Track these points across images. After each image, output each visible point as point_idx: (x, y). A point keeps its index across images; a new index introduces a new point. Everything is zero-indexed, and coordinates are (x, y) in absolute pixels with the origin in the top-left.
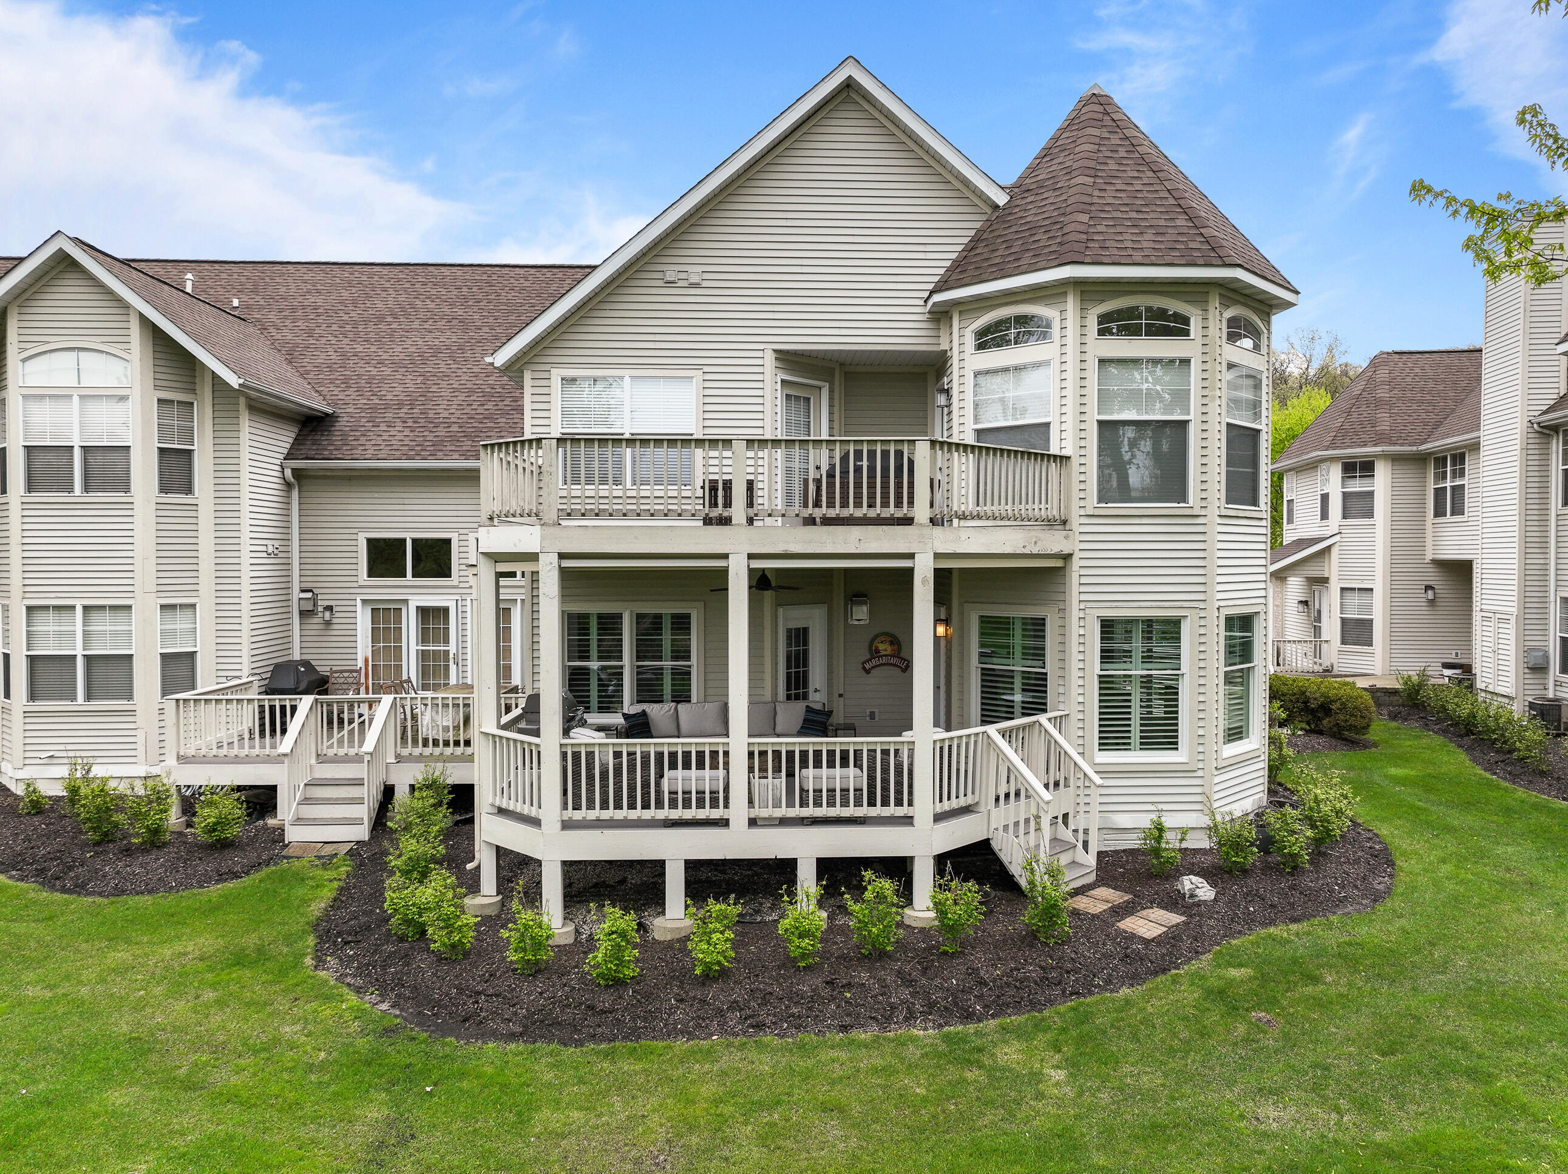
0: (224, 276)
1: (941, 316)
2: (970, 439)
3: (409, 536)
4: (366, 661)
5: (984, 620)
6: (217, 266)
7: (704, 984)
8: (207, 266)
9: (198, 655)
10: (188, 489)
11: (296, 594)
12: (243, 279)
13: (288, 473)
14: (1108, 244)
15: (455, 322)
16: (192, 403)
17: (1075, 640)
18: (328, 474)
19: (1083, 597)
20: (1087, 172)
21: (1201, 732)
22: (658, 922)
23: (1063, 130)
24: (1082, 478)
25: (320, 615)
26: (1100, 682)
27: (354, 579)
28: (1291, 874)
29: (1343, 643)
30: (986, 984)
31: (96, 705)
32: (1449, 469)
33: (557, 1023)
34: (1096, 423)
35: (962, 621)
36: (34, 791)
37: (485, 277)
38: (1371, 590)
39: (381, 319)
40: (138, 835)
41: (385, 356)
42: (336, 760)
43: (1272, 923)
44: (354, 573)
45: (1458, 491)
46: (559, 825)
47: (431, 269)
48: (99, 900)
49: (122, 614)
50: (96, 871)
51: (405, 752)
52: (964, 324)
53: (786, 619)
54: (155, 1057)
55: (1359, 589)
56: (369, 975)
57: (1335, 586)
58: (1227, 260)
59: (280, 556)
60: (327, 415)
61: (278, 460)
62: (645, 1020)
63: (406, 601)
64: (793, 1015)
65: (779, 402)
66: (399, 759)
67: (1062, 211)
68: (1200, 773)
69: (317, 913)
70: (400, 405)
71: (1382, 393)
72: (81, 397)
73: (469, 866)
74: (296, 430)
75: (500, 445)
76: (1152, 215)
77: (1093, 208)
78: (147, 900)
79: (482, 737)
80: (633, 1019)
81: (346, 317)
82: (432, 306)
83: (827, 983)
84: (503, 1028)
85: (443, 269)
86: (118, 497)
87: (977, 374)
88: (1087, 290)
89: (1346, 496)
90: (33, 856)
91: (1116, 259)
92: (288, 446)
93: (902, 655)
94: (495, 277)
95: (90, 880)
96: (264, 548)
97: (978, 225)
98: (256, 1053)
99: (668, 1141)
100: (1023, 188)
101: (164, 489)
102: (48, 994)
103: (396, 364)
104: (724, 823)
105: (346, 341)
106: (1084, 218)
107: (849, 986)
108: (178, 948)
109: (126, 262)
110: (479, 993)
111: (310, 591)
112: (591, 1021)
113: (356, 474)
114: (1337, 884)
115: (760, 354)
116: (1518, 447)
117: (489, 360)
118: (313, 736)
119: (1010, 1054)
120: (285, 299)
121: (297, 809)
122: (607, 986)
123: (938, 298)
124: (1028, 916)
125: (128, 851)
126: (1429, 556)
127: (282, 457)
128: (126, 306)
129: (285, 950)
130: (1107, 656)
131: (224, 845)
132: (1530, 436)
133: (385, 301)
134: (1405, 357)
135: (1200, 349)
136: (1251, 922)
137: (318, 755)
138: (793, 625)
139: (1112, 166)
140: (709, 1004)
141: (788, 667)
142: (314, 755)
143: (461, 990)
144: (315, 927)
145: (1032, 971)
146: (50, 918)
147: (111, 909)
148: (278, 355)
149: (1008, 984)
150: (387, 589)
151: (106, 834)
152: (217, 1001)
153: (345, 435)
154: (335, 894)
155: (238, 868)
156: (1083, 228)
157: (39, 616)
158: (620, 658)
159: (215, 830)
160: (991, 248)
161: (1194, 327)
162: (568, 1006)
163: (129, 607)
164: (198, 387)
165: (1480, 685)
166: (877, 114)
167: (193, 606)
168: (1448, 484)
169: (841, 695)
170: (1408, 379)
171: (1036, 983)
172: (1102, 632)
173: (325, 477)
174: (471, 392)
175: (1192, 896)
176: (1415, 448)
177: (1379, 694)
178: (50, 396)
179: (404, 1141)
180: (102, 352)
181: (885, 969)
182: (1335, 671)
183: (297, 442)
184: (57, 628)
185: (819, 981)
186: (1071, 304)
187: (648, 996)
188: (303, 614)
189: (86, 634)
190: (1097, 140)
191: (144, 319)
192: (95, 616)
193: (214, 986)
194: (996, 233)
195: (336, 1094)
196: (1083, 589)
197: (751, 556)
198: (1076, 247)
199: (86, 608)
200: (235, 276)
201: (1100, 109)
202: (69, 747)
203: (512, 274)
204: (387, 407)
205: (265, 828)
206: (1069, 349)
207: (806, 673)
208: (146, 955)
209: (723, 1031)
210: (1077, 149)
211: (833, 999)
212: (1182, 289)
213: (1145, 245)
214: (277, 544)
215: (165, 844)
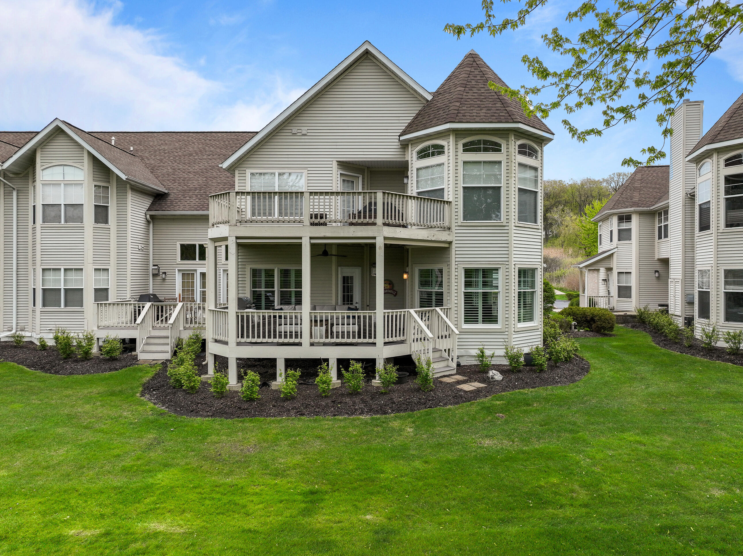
0: (128, 138)
1: (404, 145)
2: (415, 195)
3: (197, 243)
4: (180, 295)
5: (421, 271)
6: (125, 134)
7: (284, 401)
8: (121, 134)
9: (110, 290)
10: (106, 222)
11: (151, 267)
12: (136, 139)
13: (148, 216)
14: (466, 114)
15: (221, 156)
16: (108, 187)
17: (453, 277)
18: (165, 217)
19: (457, 260)
20: (462, 86)
21: (507, 316)
22: (274, 383)
23: (457, 68)
24: (456, 210)
25: (161, 276)
26: (465, 295)
27: (175, 261)
28: (539, 372)
29: (619, 297)
30: (395, 403)
31: (69, 309)
32: (663, 217)
33: (226, 413)
34: (462, 188)
35: (412, 272)
36: (43, 341)
37: (236, 137)
38: (631, 273)
39: (191, 155)
40: (80, 354)
41: (191, 170)
42: (160, 329)
43: (524, 388)
44: (175, 258)
45: (666, 226)
46: (235, 344)
47: (213, 134)
48: (63, 376)
49: (79, 272)
50: (63, 367)
51: (187, 326)
52: (413, 149)
53: (342, 272)
54: (75, 420)
55: (626, 273)
56: (160, 399)
57: (615, 272)
58: (515, 120)
59: (145, 251)
60: (165, 193)
61: (144, 211)
62: (259, 412)
63: (196, 270)
64: (316, 412)
65: (339, 182)
66: (185, 329)
67: (450, 102)
68: (507, 333)
69: (145, 381)
70: (196, 189)
71: (637, 185)
72: (65, 184)
73: (204, 363)
74: (152, 199)
75: (216, 195)
76: (487, 103)
77: (462, 100)
78: (81, 376)
79: (209, 311)
80: (255, 412)
81: (176, 154)
82: (213, 149)
83: (332, 402)
84: (205, 414)
85: (219, 134)
86: (78, 224)
87: (418, 169)
88: (458, 133)
89: (620, 231)
90: (40, 363)
91: (468, 120)
92: (149, 206)
93: (394, 289)
94: (240, 137)
95: (61, 370)
96: (137, 247)
97: (420, 109)
98: (112, 419)
99: (255, 445)
100: (439, 93)
101: (97, 221)
102: (39, 402)
103: (196, 173)
104: (299, 344)
105: (176, 164)
106: (458, 104)
107: (341, 403)
108: (90, 390)
109: (89, 133)
110: (198, 403)
111: (157, 265)
112: (239, 412)
113: (176, 217)
114: (557, 376)
115: (331, 163)
116: (681, 205)
117: (220, 166)
118: (151, 319)
119: (396, 424)
120: (152, 147)
121: (143, 347)
122: (247, 401)
123: (402, 138)
124: (418, 381)
125: (77, 361)
126: (657, 257)
127: (146, 210)
128: (82, 148)
129: (130, 391)
130: (468, 284)
131: (113, 359)
132: (686, 200)
133: (193, 147)
134: (649, 169)
135: (506, 157)
136: (515, 387)
137: (153, 327)
138: (346, 275)
139: (473, 83)
140: (284, 407)
141: (344, 292)
142: (151, 326)
143: (192, 402)
144: (144, 385)
145: (415, 400)
146: (44, 381)
147: (67, 379)
148: (147, 170)
149: (404, 404)
150: (188, 265)
151: (68, 355)
152: (101, 405)
153: (172, 202)
154: (153, 375)
155: (118, 367)
156: (457, 108)
157: (47, 273)
158: (274, 288)
159: (110, 353)
160: (423, 117)
161: (503, 148)
162: (231, 407)
163: (82, 269)
164: (111, 181)
165: (670, 312)
166: (379, 64)
167: (108, 269)
168: (663, 224)
169: (368, 306)
170: (650, 178)
171: (415, 403)
172: (465, 274)
173: (164, 219)
174: (225, 184)
175: (492, 378)
176: (648, 208)
177: (628, 318)
178: (53, 184)
179: (159, 443)
180: (72, 166)
181: (356, 397)
182: (615, 310)
183: (152, 204)
184: (54, 278)
185: (329, 401)
186: (452, 139)
187: (262, 405)
188: (155, 275)
189: (65, 280)
190: (469, 72)
191: (89, 153)
192: (69, 273)
193: (101, 401)
194: (426, 111)
195: (138, 430)
196: (457, 256)
197: (311, 238)
198: (453, 116)
199: (65, 270)
200: (133, 138)
201: (472, 60)
202: (56, 323)
203: (247, 136)
204: (190, 190)
205: (131, 355)
206: (451, 158)
207: (352, 296)
208: (78, 392)
209: (288, 415)
210: (460, 76)
211: (333, 406)
212: (498, 132)
213: (482, 114)
214: (143, 246)
215: (91, 359)
